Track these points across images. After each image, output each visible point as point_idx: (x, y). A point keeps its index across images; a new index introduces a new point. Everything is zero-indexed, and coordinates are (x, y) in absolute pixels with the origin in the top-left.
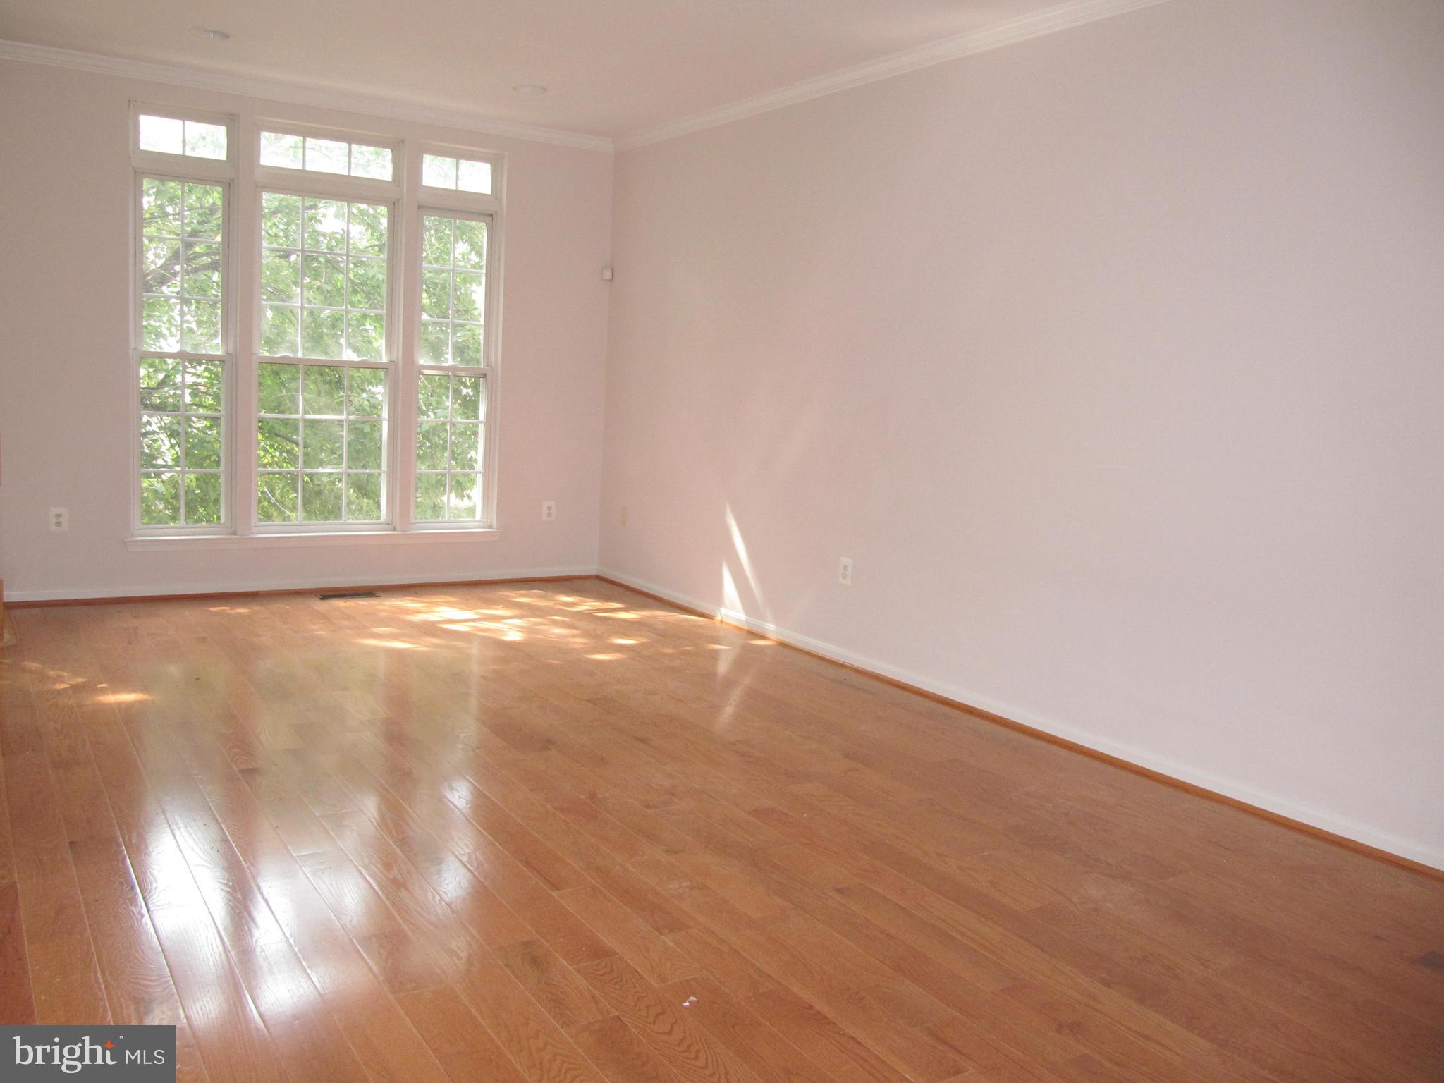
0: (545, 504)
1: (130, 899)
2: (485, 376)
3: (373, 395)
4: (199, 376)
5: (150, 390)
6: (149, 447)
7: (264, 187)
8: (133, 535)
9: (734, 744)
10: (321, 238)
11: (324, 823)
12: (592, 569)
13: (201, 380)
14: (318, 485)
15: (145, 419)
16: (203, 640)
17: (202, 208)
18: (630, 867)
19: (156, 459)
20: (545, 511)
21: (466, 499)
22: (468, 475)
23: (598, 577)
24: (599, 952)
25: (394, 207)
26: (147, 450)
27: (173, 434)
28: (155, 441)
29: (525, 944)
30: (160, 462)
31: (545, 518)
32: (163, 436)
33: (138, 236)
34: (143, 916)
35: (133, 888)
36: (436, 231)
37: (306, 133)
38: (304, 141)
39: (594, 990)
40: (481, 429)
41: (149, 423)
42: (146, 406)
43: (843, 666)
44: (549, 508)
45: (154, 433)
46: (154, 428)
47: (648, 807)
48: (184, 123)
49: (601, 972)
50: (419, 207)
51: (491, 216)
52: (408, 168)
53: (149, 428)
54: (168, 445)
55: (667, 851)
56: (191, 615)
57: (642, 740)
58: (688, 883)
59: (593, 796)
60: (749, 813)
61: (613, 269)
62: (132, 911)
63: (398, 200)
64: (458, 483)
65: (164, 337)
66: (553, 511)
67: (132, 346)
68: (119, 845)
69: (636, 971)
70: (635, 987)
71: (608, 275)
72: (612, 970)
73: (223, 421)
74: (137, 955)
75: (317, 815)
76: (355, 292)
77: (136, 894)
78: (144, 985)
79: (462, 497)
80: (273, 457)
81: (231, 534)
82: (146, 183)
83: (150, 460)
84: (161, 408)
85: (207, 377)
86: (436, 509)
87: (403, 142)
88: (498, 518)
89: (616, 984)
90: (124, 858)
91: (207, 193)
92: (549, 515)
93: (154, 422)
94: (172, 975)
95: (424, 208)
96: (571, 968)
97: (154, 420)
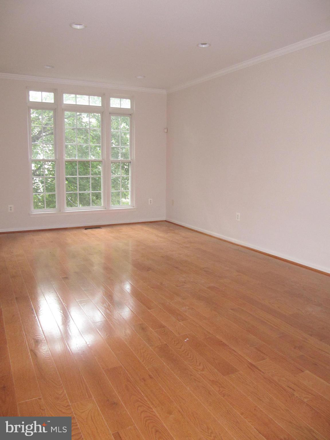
0: (149, 200)
1: (32, 313)
2: (130, 162)
3: (99, 169)
4: (50, 165)
5: (36, 171)
6: (36, 186)
7: (65, 110)
8: (32, 212)
9: (203, 268)
10: (83, 124)
11: (85, 292)
12: (164, 218)
13: (50, 167)
14: (85, 196)
15: (35, 179)
16: (52, 242)
17: (48, 116)
18: (171, 303)
19: (38, 190)
20: (149, 202)
21: (127, 199)
22: (127, 192)
23: (166, 221)
24: (162, 326)
25: (102, 114)
26: (35, 187)
27: (42, 183)
28: (37, 185)
29: (140, 324)
30: (39, 191)
31: (149, 203)
32: (40, 184)
33: (30, 126)
34: (35, 317)
35: (33, 310)
36: (116, 120)
37: (76, 94)
38: (76, 95)
39: (159, 336)
40: (130, 178)
41: (36, 180)
42: (35, 175)
43: (238, 245)
44: (151, 201)
45: (37, 182)
46: (37, 181)
47: (178, 287)
48: (42, 93)
49: (162, 332)
50: (110, 113)
51: (131, 115)
52: (106, 102)
53: (36, 181)
54: (41, 186)
55: (182, 298)
56: (48, 235)
57: (177, 268)
58: (188, 308)
59: (161, 284)
60: (207, 288)
61: (167, 129)
62: (33, 316)
63: (103, 112)
64: (125, 194)
65: (40, 154)
66: (152, 202)
67: (29, 158)
68: (29, 299)
69: (172, 332)
70: (171, 336)
71: (166, 131)
72: (164, 332)
73: (56, 179)
74: (34, 327)
75: (83, 289)
76: (93, 139)
77: (34, 311)
78: (36, 335)
79: (126, 198)
80: (72, 188)
81: (59, 211)
82: (32, 111)
83: (36, 190)
84: (39, 175)
85: (52, 166)
86: (119, 202)
87: (104, 95)
88: (136, 204)
89: (166, 335)
90: (30, 302)
91: (50, 112)
92: (151, 203)
93: (37, 180)
94: (43, 333)
95: (111, 114)
96: (153, 331)
97: (37, 179)
